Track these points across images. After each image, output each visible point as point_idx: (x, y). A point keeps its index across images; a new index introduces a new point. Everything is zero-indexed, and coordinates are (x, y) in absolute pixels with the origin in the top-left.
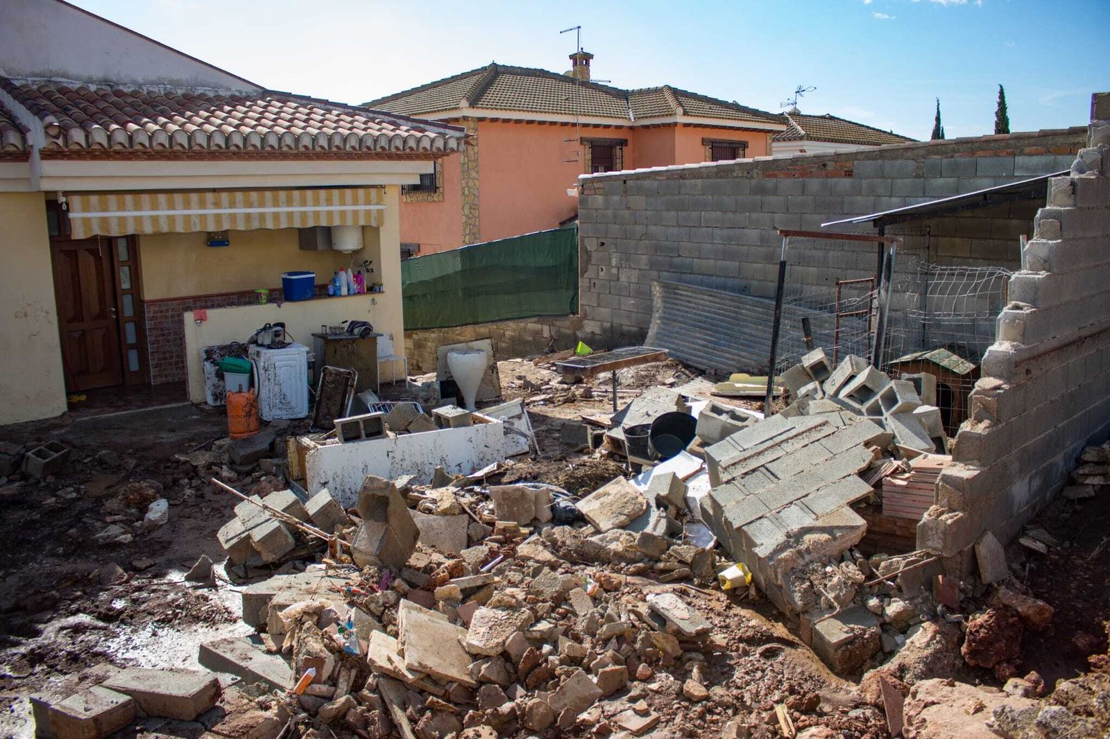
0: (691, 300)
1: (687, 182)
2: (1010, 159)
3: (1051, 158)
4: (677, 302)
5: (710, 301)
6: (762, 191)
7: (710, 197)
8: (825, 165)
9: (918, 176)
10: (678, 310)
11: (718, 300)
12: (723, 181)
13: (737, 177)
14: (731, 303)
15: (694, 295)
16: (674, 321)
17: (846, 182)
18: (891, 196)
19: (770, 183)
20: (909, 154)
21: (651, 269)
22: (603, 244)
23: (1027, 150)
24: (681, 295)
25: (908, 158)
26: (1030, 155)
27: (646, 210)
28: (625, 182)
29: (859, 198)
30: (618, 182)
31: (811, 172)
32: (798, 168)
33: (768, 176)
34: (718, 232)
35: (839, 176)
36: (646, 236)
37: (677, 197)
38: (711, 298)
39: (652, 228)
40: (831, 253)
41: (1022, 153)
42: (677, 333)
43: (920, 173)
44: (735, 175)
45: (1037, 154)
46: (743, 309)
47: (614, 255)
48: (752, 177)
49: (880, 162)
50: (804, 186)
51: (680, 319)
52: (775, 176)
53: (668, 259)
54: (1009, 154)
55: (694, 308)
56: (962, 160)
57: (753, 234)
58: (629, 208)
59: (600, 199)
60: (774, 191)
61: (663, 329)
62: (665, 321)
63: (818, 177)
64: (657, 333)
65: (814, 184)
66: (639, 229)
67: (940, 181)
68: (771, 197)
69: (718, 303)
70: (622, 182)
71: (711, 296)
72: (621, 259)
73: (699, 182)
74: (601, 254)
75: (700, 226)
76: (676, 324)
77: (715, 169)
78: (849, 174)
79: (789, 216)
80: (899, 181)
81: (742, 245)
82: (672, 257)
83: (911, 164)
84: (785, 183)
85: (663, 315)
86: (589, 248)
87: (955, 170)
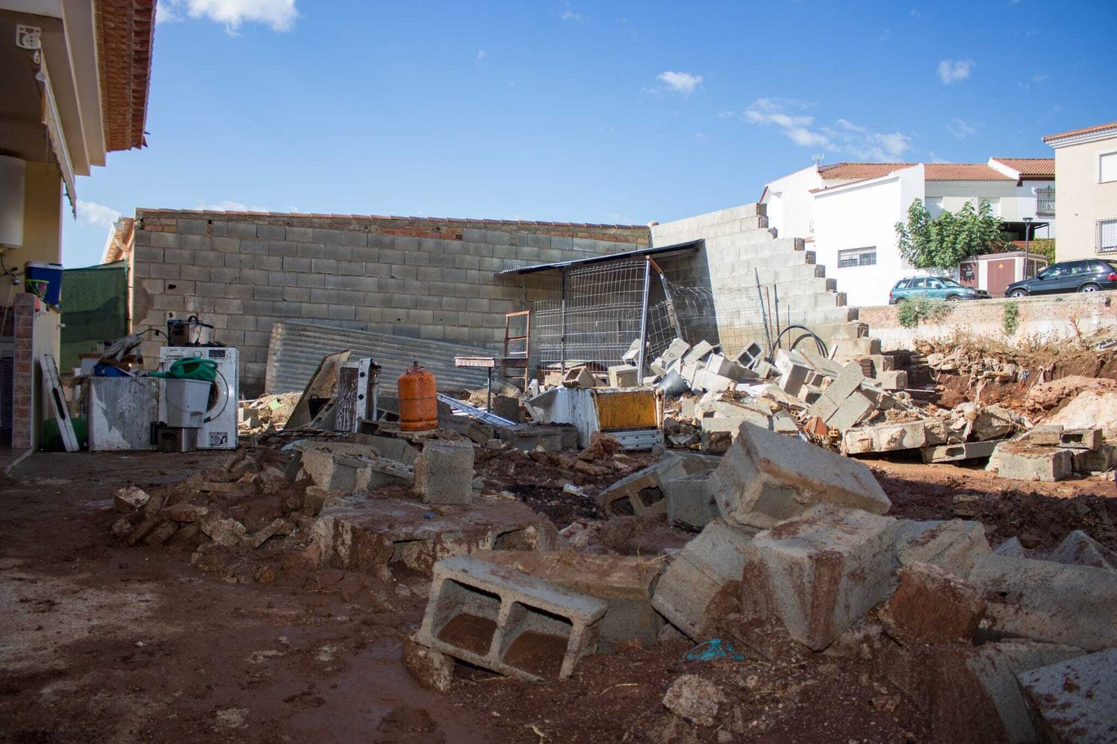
0: (317, 340)
1: (296, 229)
2: (570, 238)
3: (593, 241)
4: (300, 343)
5: (342, 341)
6: (379, 244)
7: (322, 246)
8: (439, 229)
9: (512, 245)
10: (302, 352)
11: (350, 339)
12: (337, 232)
13: (354, 230)
14: (366, 341)
15: (322, 335)
16: (299, 363)
17: (457, 243)
18: (493, 257)
19: (388, 238)
20: (505, 228)
21: (246, 313)
22: (172, 287)
23: (580, 234)
24: (308, 336)
25: (505, 231)
26: (582, 238)
27: (240, 253)
28: (210, 222)
29: (468, 257)
30: (199, 222)
31: (426, 233)
32: (414, 228)
33: (387, 232)
34: (331, 279)
35: (450, 238)
36: (239, 279)
37: (283, 243)
38: (343, 338)
39: (248, 272)
40: (445, 299)
41: (577, 236)
42: (302, 374)
43: (514, 242)
44: (352, 228)
45: (585, 238)
46: (378, 346)
47: (192, 299)
48: (370, 232)
49: (484, 231)
50: (420, 245)
51: (303, 361)
52: (393, 233)
53: (270, 303)
54: (569, 236)
55: (320, 349)
56: (542, 236)
57: (370, 282)
58: (213, 250)
59: (170, 237)
60: (392, 246)
61: (284, 372)
62: (284, 364)
63: (432, 237)
64: (278, 376)
65: (429, 243)
66: (229, 272)
67: (527, 249)
68: (388, 250)
69: (351, 342)
70: (206, 222)
71: (344, 335)
72: (202, 304)
73: (310, 231)
74: (171, 298)
75: (310, 272)
76: (300, 365)
77: (329, 221)
78: (459, 237)
79: (406, 267)
80: (498, 246)
81: (359, 291)
82: (273, 301)
83: (507, 236)
84: (402, 239)
85: (282, 358)
86: (149, 291)
87: (536, 242)
